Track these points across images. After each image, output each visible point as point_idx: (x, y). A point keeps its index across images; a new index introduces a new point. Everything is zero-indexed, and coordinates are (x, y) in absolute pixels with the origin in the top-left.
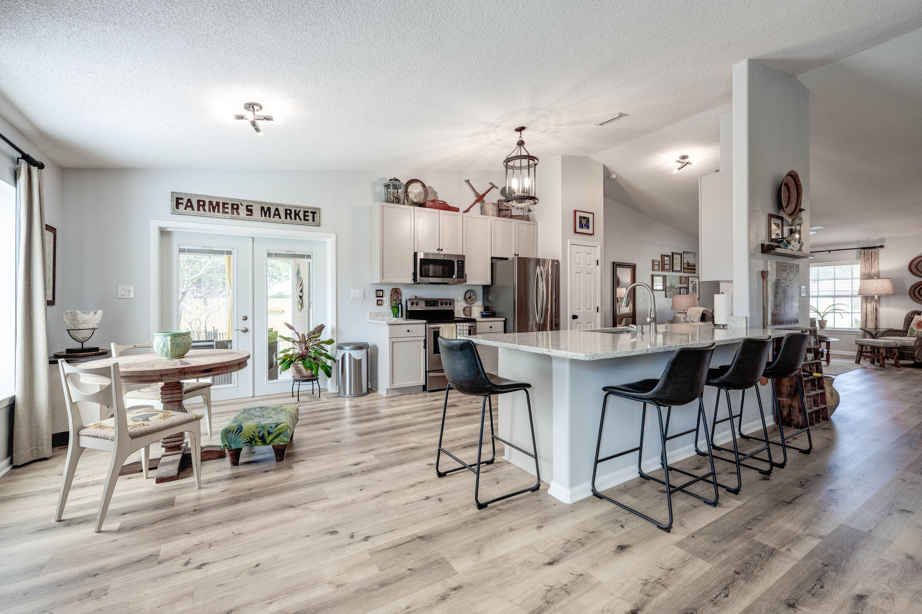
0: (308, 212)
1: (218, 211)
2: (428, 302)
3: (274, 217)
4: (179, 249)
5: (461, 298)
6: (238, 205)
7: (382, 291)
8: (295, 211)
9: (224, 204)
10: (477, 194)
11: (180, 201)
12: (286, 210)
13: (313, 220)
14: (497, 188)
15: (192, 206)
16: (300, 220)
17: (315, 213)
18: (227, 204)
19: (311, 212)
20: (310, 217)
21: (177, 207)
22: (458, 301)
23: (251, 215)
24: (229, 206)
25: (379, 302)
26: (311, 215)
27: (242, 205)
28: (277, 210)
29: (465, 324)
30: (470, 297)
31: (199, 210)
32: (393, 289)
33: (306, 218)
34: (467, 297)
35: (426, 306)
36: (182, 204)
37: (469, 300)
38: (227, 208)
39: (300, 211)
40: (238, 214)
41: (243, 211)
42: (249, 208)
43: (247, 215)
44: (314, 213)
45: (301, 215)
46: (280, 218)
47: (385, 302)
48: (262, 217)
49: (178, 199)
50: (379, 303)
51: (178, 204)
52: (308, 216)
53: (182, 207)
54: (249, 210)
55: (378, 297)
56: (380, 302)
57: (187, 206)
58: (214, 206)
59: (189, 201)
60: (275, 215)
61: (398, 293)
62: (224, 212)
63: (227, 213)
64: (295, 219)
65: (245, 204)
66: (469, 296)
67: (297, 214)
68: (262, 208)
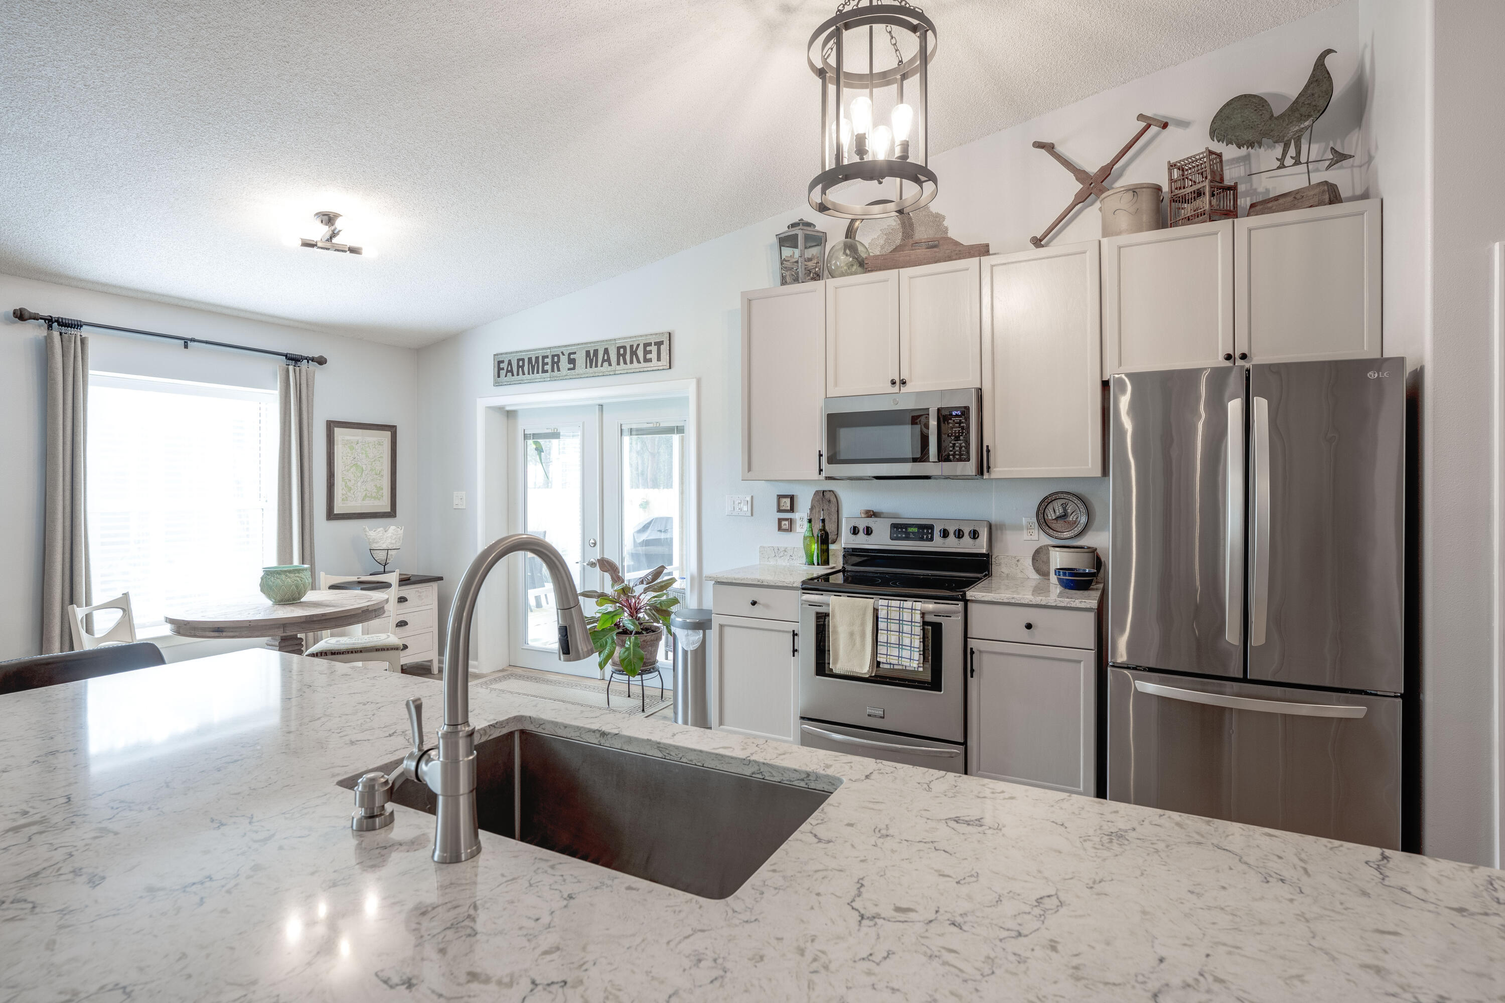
0: (650, 344)
1: (538, 372)
2: (900, 529)
3: (602, 366)
4: (524, 434)
5: (1029, 517)
6: (558, 356)
7: (792, 498)
8: (632, 346)
9: (544, 357)
10: (1080, 174)
11: (502, 365)
12: (619, 348)
13: (659, 359)
14: (1183, 124)
15: (512, 371)
16: (639, 362)
17: (661, 343)
18: (547, 357)
19: (656, 344)
20: (654, 356)
21: (499, 376)
22: (1018, 528)
23: (574, 368)
24: (548, 360)
25: (783, 523)
26: (654, 349)
27: (563, 355)
28: (606, 351)
29: (908, 604)
30: (1064, 516)
31: (518, 374)
32: (817, 492)
33: (648, 356)
34: (1051, 515)
35: (892, 539)
36: (503, 369)
37: (1058, 525)
38: (547, 364)
39: (638, 345)
40: (559, 370)
41: (564, 362)
42: (572, 356)
43: (569, 369)
44: (659, 344)
45: (640, 353)
46: (610, 365)
47: (798, 523)
48: (586, 368)
49: (500, 362)
50: (785, 526)
51: (500, 369)
52: (650, 352)
53: (503, 373)
54: (572, 361)
55: (779, 511)
56: (787, 523)
57: (508, 371)
58: (534, 364)
59: (510, 363)
60: (604, 361)
61: (829, 501)
62: (544, 371)
63: (547, 371)
64: (632, 362)
65: (566, 354)
66: (1059, 511)
67: (634, 353)
68: (588, 353)
